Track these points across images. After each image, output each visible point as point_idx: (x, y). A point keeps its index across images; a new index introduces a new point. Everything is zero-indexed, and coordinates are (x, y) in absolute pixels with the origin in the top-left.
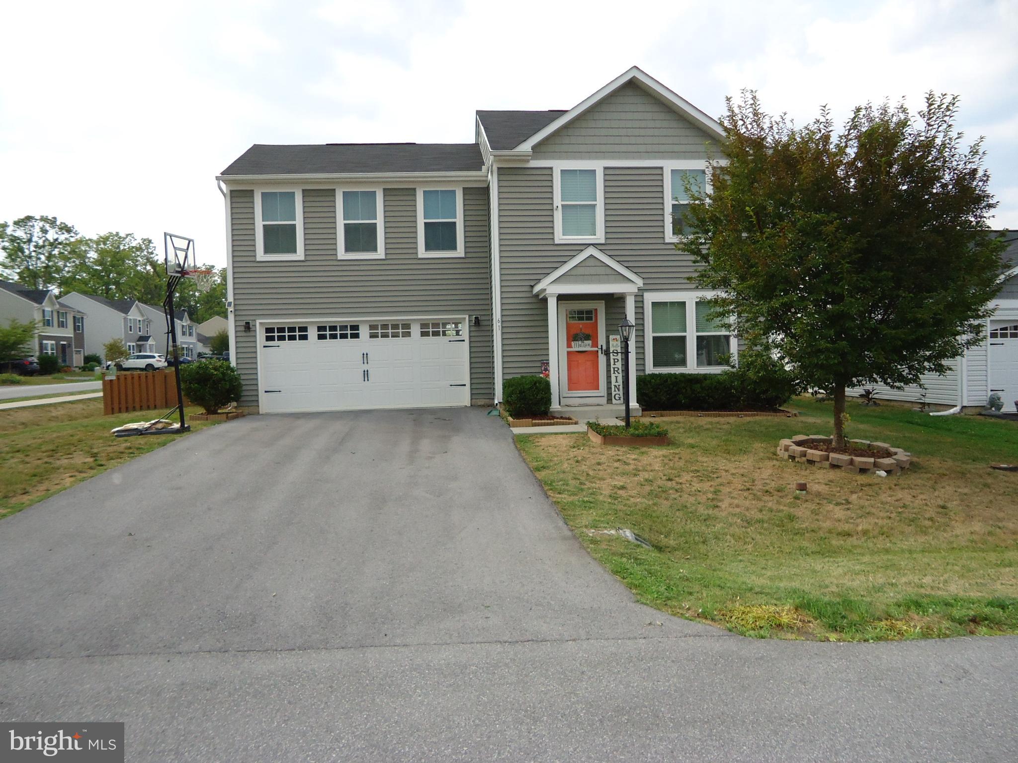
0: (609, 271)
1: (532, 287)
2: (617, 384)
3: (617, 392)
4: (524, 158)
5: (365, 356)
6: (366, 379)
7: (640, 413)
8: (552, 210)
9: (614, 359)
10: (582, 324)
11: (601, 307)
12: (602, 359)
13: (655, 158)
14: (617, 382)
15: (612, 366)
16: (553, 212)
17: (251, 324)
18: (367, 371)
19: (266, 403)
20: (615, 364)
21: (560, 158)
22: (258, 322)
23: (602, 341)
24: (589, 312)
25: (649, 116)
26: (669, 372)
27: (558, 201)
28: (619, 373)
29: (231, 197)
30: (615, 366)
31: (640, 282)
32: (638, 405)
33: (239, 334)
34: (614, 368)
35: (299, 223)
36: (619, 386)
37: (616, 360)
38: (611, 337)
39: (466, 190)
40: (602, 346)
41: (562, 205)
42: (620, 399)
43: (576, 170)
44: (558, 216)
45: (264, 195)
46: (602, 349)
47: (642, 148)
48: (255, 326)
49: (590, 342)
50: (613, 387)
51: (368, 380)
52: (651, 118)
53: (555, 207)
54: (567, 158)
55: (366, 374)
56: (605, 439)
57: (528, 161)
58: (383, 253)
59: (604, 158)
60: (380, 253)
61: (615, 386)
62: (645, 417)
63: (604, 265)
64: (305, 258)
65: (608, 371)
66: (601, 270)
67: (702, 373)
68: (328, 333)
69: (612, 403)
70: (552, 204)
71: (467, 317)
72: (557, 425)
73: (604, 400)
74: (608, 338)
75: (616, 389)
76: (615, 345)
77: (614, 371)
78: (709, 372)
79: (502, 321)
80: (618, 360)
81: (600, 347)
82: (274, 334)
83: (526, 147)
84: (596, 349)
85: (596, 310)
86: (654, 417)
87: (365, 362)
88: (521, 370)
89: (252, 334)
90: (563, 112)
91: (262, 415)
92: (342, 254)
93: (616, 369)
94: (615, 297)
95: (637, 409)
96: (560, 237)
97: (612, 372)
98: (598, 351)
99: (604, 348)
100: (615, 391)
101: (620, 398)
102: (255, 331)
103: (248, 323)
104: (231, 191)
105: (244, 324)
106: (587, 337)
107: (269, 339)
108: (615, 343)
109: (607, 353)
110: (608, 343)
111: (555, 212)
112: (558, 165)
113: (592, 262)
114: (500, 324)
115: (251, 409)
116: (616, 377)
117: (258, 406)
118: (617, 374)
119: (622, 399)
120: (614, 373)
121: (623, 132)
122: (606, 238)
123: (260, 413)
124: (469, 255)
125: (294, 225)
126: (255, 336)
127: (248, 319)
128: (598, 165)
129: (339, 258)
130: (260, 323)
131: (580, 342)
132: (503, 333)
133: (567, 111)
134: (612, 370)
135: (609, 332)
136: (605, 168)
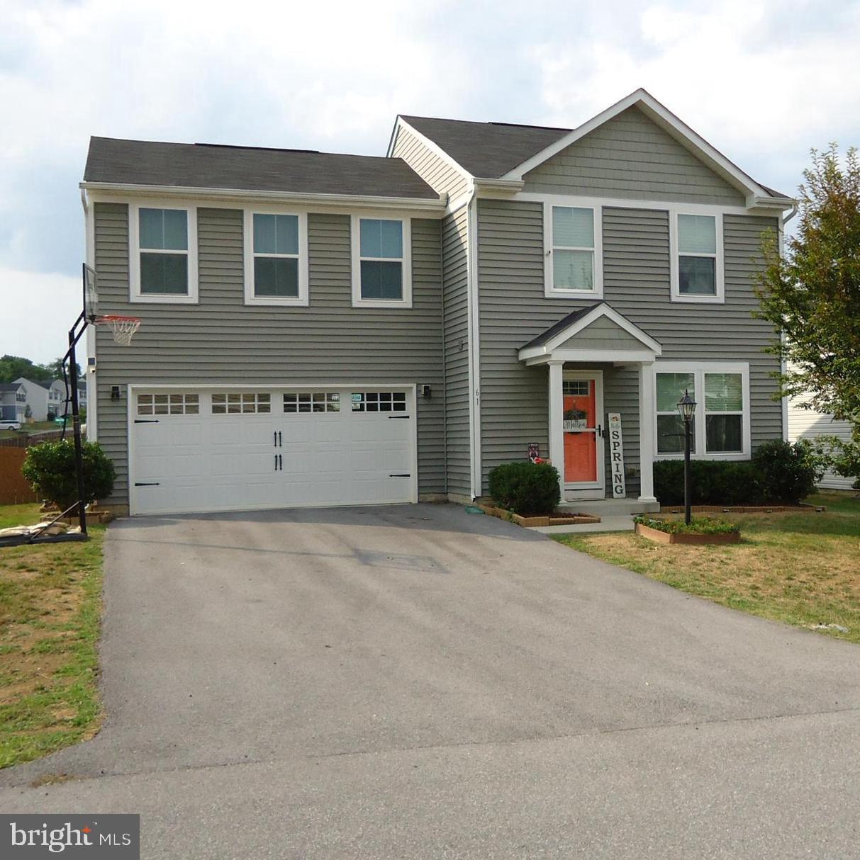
0: (623, 335)
1: (518, 350)
2: (618, 474)
3: (619, 484)
4: (512, 189)
5: (278, 437)
6: (278, 467)
7: (658, 509)
8: (542, 255)
9: (614, 443)
10: (575, 398)
11: (598, 377)
12: (600, 441)
13: (660, 199)
14: (618, 471)
15: (612, 451)
16: (543, 258)
17: (120, 390)
18: (280, 456)
19: (138, 501)
20: (615, 449)
21: (552, 192)
22: (130, 387)
23: (600, 420)
24: (583, 384)
25: (652, 148)
26: (674, 459)
27: (549, 245)
28: (620, 460)
29: (96, 212)
30: (615, 451)
31: (658, 350)
32: (655, 498)
33: (102, 404)
34: (614, 454)
35: (192, 253)
36: (620, 475)
37: (617, 444)
38: (611, 415)
39: (414, 222)
40: (600, 426)
41: (554, 250)
42: (622, 492)
43: (571, 208)
44: (549, 263)
45: (142, 212)
46: (600, 429)
47: (646, 186)
48: (126, 392)
49: (584, 421)
50: (614, 477)
51: (281, 469)
52: (656, 151)
53: (545, 252)
54: (560, 193)
55: (278, 460)
56: (674, 537)
57: (515, 193)
58: (307, 298)
59: (603, 195)
60: (303, 299)
61: (616, 476)
62: (664, 513)
63: (617, 327)
64: (199, 301)
65: (608, 457)
66: (614, 334)
67: (719, 460)
68: (227, 404)
69: (613, 497)
70: (542, 248)
71: (414, 386)
72: (578, 523)
73: (602, 494)
74: (606, 416)
75: (618, 481)
76: (615, 425)
77: (615, 457)
78: (724, 459)
79: (481, 393)
80: (619, 444)
81: (597, 427)
82: (152, 404)
83: (516, 176)
84: (594, 430)
85: (593, 382)
86: (675, 513)
87: (278, 444)
88: (509, 455)
89: (122, 403)
90: (567, 131)
91: (133, 517)
92: (250, 297)
93: (617, 455)
94: (615, 366)
95: (653, 504)
96: (551, 291)
97: (612, 459)
98: (594, 433)
99: (602, 429)
100: (616, 482)
101: (622, 490)
102: (126, 400)
103: (115, 389)
104: (96, 204)
105: (111, 390)
106: (582, 415)
107: (143, 411)
108: (615, 422)
109: (606, 435)
110: (607, 422)
111: (545, 258)
112: (551, 201)
113: (603, 323)
114: (478, 397)
115: (117, 510)
116: (617, 465)
117: (128, 505)
118: (618, 462)
119: (624, 492)
120: (615, 460)
121: (624, 165)
122: (605, 294)
123: (131, 515)
124: (417, 306)
125: (186, 256)
126: (126, 407)
127: (116, 382)
128: (596, 203)
129: (246, 303)
130: (133, 388)
131: (573, 421)
132: (482, 408)
133: (571, 130)
134: (612, 456)
135: (608, 409)
136: (604, 208)
